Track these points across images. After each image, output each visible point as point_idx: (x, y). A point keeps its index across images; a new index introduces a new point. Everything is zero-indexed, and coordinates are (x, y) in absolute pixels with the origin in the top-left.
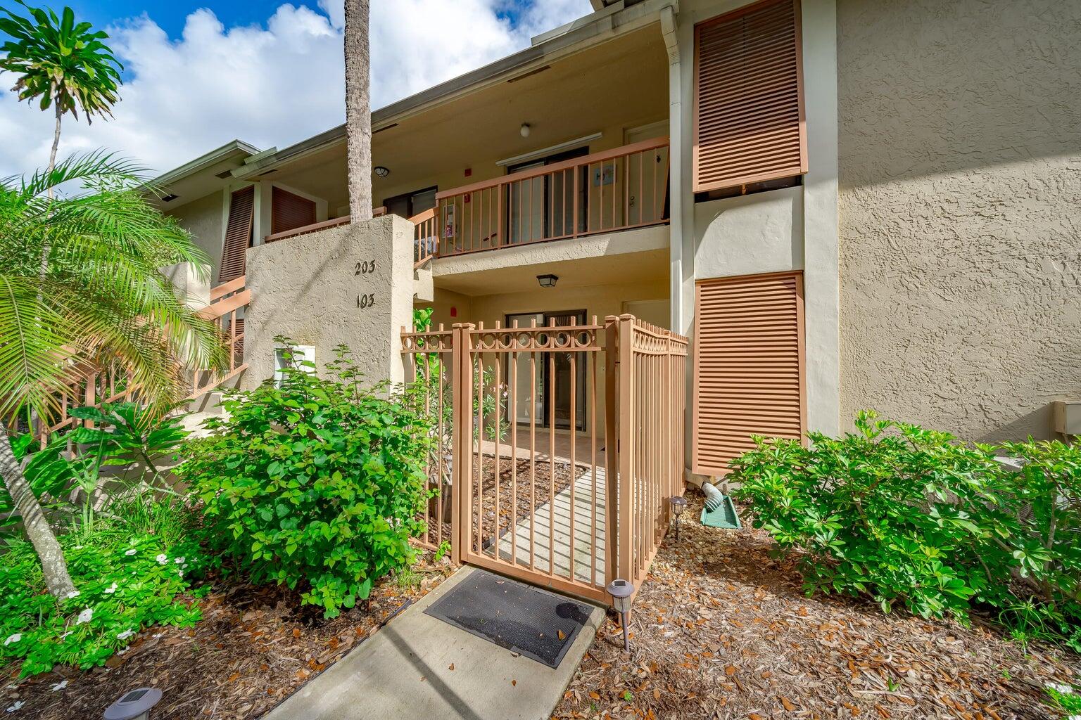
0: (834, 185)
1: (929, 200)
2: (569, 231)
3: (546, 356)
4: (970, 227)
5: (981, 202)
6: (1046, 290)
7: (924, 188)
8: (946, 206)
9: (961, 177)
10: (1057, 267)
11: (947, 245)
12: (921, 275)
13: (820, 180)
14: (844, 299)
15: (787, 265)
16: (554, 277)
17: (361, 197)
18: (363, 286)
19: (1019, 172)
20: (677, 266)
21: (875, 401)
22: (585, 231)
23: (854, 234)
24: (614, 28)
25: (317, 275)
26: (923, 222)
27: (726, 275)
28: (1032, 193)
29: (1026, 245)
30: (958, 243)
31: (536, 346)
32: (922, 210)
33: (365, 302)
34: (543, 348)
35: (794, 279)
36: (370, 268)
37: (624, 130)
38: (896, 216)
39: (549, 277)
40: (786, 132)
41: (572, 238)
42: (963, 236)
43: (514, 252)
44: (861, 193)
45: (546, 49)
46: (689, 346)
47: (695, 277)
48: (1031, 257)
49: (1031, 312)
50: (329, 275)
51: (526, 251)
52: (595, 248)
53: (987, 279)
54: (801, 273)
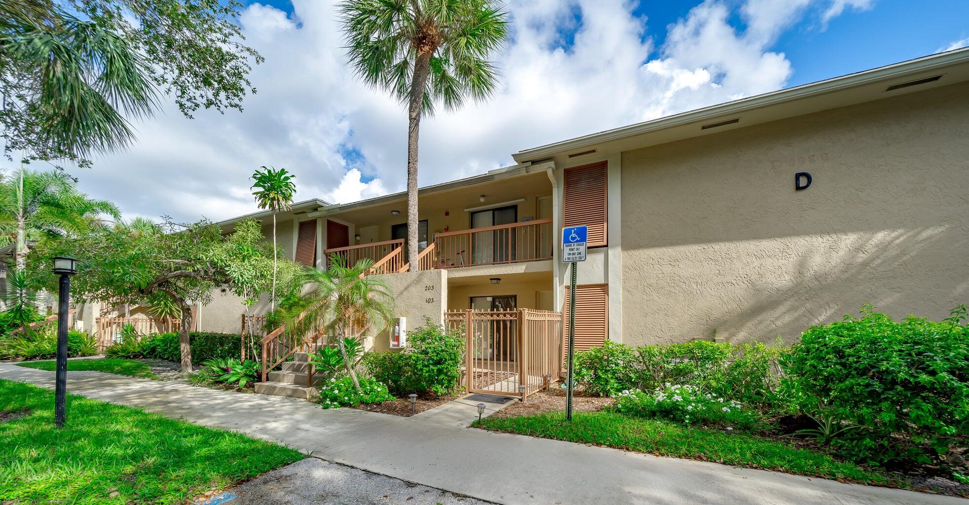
0: (619, 249)
1: (654, 258)
2: (507, 259)
3: (492, 322)
4: (667, 269)
5: (671, 260)
6: (691, 295)
7: (652, 252)
8: (659, 260)
9: (664, 249)
10: (695, 287)
11: (660, 276)
12: (651, 288)
13: (614, 246)
14: (624, 297)
15: (602, 282)
16: (500, 279)
17: (415, 251)
18: (429, 295)
19: (682, 249)
20: (556, 280)
21: (635, 339)
22: (515, 260)
23: (627, 270)
24: (527, 172)
25: (406, 289)
26: (652, 266)
27: (582, 284)
28: (687, 258)
29: (686, 277)
30: (663, 276)
31: (489, 317)
32: (651, 261)
33: (429, 301)
34: (492, 318)
35: (604, 287)
36: (431, 288)
37: (537, 198)
38: (642, 263)
39: (497, 279)
40: (599, 226)
41: (508, 263)
42: (665, 273)
43: (479, 268)
44: (630, 253)
45: (495, 176)
46: (562, 316)
47: (564, 285)
48: (687, 282)
49: (687, 303)
50: (413, 289)
51: (486, 268)
52: (519, 269)
53: (673, 290)
54: (607, 285)
